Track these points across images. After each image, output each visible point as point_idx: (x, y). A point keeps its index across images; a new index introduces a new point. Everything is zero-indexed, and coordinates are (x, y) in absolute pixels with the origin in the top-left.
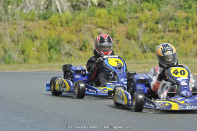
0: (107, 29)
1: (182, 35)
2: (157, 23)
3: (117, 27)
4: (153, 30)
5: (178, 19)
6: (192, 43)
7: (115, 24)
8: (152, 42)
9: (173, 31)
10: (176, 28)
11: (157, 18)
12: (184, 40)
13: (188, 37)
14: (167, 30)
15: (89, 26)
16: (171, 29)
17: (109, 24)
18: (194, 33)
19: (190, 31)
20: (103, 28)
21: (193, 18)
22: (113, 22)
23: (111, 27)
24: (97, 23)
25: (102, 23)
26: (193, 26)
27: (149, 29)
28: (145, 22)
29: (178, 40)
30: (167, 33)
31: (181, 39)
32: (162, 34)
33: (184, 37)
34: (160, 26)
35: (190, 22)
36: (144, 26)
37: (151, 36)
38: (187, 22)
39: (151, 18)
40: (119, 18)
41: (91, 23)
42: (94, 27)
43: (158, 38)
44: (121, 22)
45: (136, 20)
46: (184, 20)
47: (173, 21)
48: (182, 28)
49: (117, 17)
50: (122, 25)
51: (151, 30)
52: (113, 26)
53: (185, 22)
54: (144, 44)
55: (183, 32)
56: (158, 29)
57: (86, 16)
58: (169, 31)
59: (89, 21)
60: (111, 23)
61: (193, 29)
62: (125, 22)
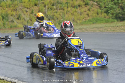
0: (29, 9)
1: (66, 11)
2: (53, 5)
3: (34, 7)
4: (51, 9)
5: (63, 3)
6: (71, 15)
7: (33, 6)
8: (52, 14)
9: (61, 9)
10: (62, 8)
11: (53, 3)
12: (67, 13)
13: (69, 12)
14: (58, 9)
15: (21, 7)
16: (60, 8)
17: (30, 6)
18: (71, 10)
19: (69, 9)
20: (27, 8)
21: (69, 3)
22: (32, 5)
23: (31, 8)
24: (24, 6)
25: (27, 6)
26: (70, 6)
27: (49, 8)
28: (47, 5)
29: (64, 13)
30: (58, 10)
31: (65, 13)
32: (56, 11)
33: (67, 12)
34: (54, 7)
35: (68, 4)
36: (47, 7)
37: (51, 12)
38: (67, 5)
39: (50, 3)
40: (35, 3)
41: (21, 6)
42: (23, 8)
43: (55, 13)
44: (36, 5)
45: (42, 4)
46: (66, 4)
47: (61, 4)
48: (65, 7)
49: (34, 3)
50: (36, 6)
51: (50, 8)
52: (32, 7)
53: (66, 5)
54: (49, 16)
55: (66, 9)
56: (54, 9)
57: (18, 2)
58: (59, 9)
59: (20, 5)
60: (31, 6)
61: (70, 8)
62: (38, 5)
